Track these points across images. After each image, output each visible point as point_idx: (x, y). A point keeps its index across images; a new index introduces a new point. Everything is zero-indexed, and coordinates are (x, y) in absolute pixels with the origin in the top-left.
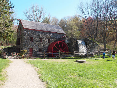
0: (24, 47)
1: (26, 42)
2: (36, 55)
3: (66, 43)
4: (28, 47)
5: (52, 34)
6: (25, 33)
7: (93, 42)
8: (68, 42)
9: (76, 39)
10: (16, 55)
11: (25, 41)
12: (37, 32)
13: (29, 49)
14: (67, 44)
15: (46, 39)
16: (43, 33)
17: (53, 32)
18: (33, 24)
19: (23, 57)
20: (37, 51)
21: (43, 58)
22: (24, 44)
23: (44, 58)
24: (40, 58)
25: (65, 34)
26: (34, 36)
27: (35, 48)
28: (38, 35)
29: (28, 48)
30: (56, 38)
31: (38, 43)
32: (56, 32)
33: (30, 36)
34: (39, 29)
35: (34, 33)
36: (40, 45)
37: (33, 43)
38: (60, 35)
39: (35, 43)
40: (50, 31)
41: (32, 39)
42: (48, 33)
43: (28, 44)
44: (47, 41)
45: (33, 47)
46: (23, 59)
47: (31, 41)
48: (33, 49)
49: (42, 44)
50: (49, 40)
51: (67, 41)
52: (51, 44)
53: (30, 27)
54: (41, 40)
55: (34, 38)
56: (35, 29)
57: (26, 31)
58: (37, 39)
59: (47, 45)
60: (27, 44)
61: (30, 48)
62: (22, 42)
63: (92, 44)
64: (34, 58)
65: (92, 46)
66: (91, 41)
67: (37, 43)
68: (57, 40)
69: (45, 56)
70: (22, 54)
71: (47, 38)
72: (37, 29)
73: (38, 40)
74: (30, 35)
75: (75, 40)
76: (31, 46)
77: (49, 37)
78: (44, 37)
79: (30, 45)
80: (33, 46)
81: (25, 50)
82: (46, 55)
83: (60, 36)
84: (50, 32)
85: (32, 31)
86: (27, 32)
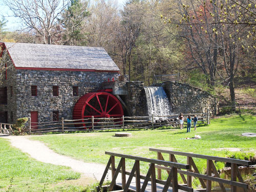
0: (19, 109)
1: (23, 97)
2: (47, 127)
3: (115, 96)
4: (27, 110)
5: (83, 75)
6: (19, 77)
7: (190, 88)
8: (122, 92)
9: (142, 85)
10: (5, 128)
11: (20, 96)
12: (47, 72)
13: (30, 114)
14: (118, 97)
15: (69, 88)
16: (59, 74)
17: (86, 68)
18: (36, 52)
19: (22, 132)
20: (49, 118)
21: (59, 132)
22: (17, 102)
23: (61, 132)
24: (54, 133)
25: (116, 72)
26: (41, 82)
27: (43, 112)
28: (49, 81)
29: (28, 112)
30: (94, 84)
31: (49, 100)
32: (93, 68)
33: (31, 84)
34: (50, 65)
35: (40, 76)
36: (54, 103)
37: (37, 99)
38: (103, 75)
39: (43, 100)
40: (78, 68)
41: (34, 91)
42: (72, 73)
43: (26, 103)
44: (72, 93)
45: (39, 108)
46: (22, 135)
47: (32, 95)
48: (39, 114)
49: (60, 102)
50: (75, 89)
51: (117, 91)
52: (81, 98)
53: (29, 63)
54: (55, 90)
55: (39, 88)
56: (40, 66)
57: (20, 73)
58: (46, 89)
59: (72, 103)
60: (24, 103)
61: (32, 112)
62: (14, 98)
63: (187, 94)
64: (42, 133)
65: (187, 99)
66: (184, 85)
67: (47, 98)
68: (96, 88)
69: (63, 128)
70: (20, 126)
71: (71, 85)
72: (46, 67)
73: (49, 91)
74: (31, 82)
75: (138, 86)
76: (33, 107)
77: (74, 82)
78: (62, 84)
79: (32, 104)
80: (39, 105)
81: (24, 118)
82: (65, 126)
83: (104, 77)
84: (77, 71)
85: (34, 72)
86: (24, 75)
